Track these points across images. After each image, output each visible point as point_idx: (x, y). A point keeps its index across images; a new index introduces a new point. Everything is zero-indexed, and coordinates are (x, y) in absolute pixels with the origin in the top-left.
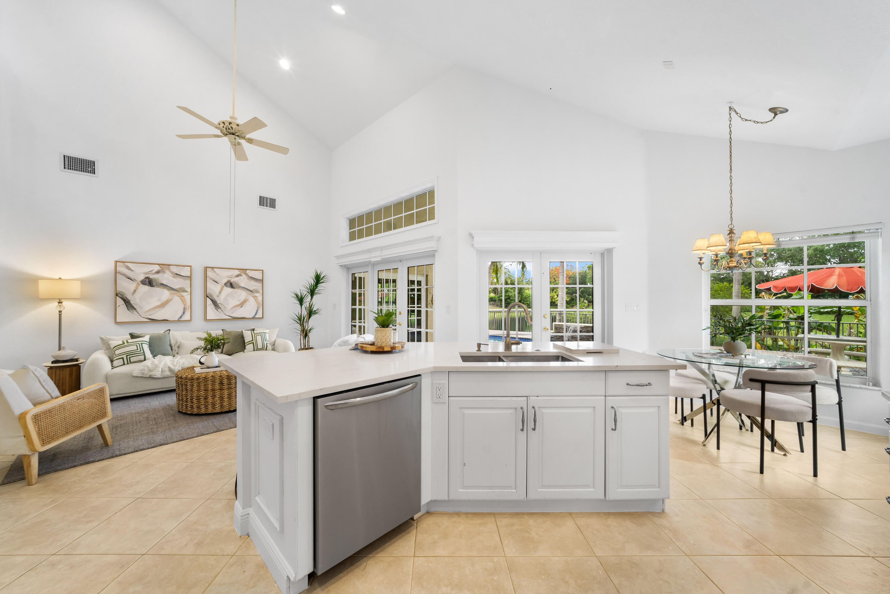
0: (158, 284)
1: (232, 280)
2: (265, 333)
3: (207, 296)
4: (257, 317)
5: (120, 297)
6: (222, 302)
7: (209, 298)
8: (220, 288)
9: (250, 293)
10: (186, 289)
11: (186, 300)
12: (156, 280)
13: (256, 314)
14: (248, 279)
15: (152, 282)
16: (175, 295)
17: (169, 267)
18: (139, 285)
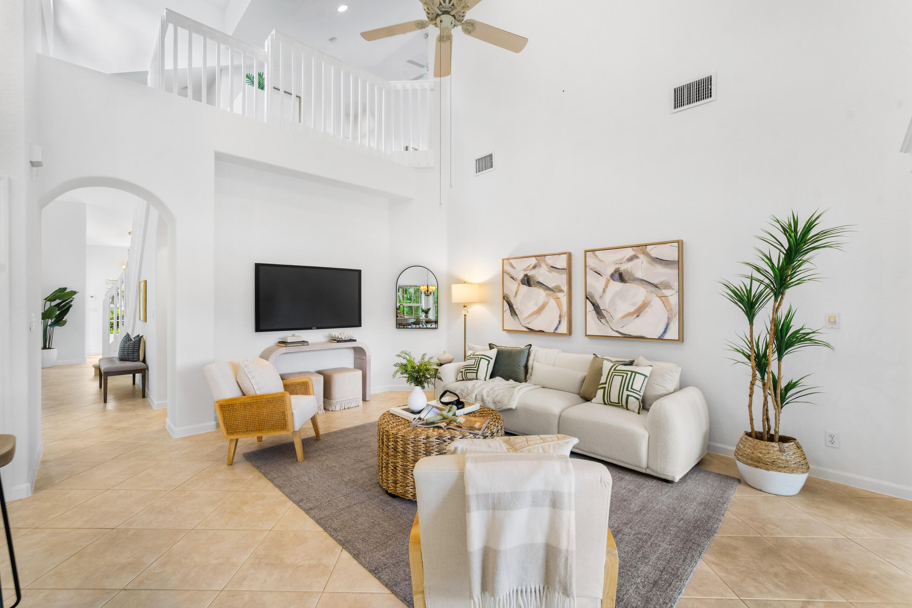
0: (535, 283)
1: (623, 268)
2: (636, 373)
3: (587, 298)
4: (666, 337)
5: (506, 301)
6: (607, 307)
7: (589, 300)
8: (604, 283)
9: (653, 289)
10: (562, 288)
11: (562, 304)
12: (533, 277)
13: (665, 332)
14: (649, 263)
15: (530, 280)
16: (551, 297)
17: (545, 258)
18: (520, 285)
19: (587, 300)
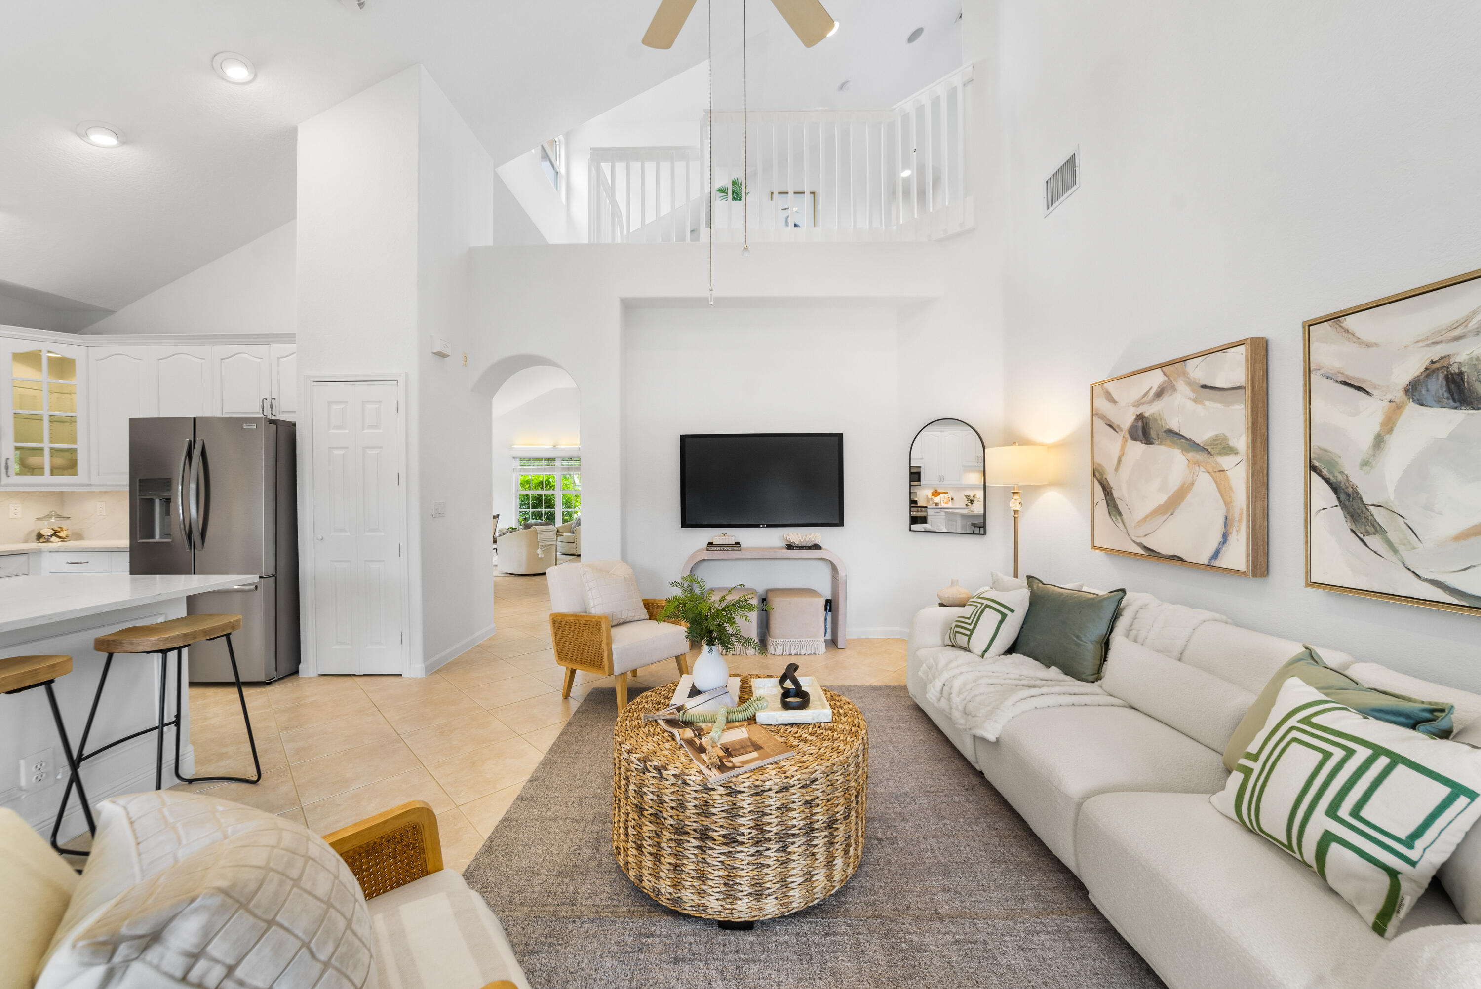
0: (1160, 434)
1: (1466, 353)
3: (1313, 468)
5: (1098, 479)
6: (1391, 497)
7: (1320, 474)
8: (1379, 418)
10: (1233, 442)
11: (1231, 488)
12: (1156, 420)
15: (1150, 429)
16: (1202, 469)
17: (1185, 366)
18: (1126, 441)
19: (1313, 473)
